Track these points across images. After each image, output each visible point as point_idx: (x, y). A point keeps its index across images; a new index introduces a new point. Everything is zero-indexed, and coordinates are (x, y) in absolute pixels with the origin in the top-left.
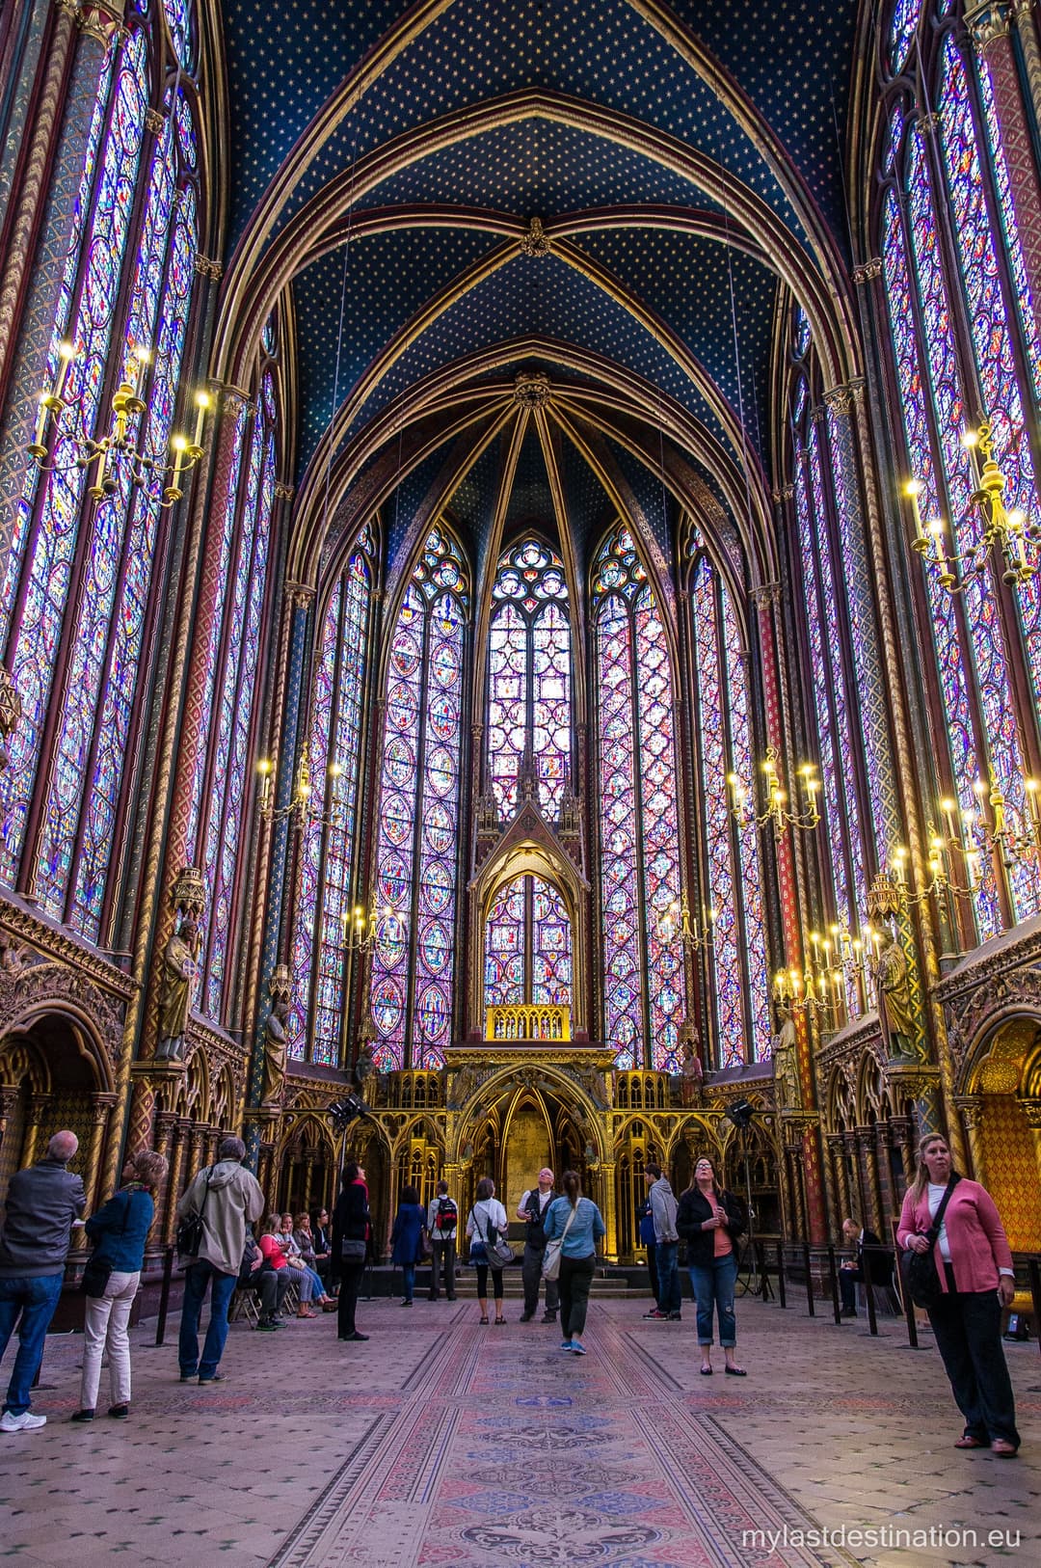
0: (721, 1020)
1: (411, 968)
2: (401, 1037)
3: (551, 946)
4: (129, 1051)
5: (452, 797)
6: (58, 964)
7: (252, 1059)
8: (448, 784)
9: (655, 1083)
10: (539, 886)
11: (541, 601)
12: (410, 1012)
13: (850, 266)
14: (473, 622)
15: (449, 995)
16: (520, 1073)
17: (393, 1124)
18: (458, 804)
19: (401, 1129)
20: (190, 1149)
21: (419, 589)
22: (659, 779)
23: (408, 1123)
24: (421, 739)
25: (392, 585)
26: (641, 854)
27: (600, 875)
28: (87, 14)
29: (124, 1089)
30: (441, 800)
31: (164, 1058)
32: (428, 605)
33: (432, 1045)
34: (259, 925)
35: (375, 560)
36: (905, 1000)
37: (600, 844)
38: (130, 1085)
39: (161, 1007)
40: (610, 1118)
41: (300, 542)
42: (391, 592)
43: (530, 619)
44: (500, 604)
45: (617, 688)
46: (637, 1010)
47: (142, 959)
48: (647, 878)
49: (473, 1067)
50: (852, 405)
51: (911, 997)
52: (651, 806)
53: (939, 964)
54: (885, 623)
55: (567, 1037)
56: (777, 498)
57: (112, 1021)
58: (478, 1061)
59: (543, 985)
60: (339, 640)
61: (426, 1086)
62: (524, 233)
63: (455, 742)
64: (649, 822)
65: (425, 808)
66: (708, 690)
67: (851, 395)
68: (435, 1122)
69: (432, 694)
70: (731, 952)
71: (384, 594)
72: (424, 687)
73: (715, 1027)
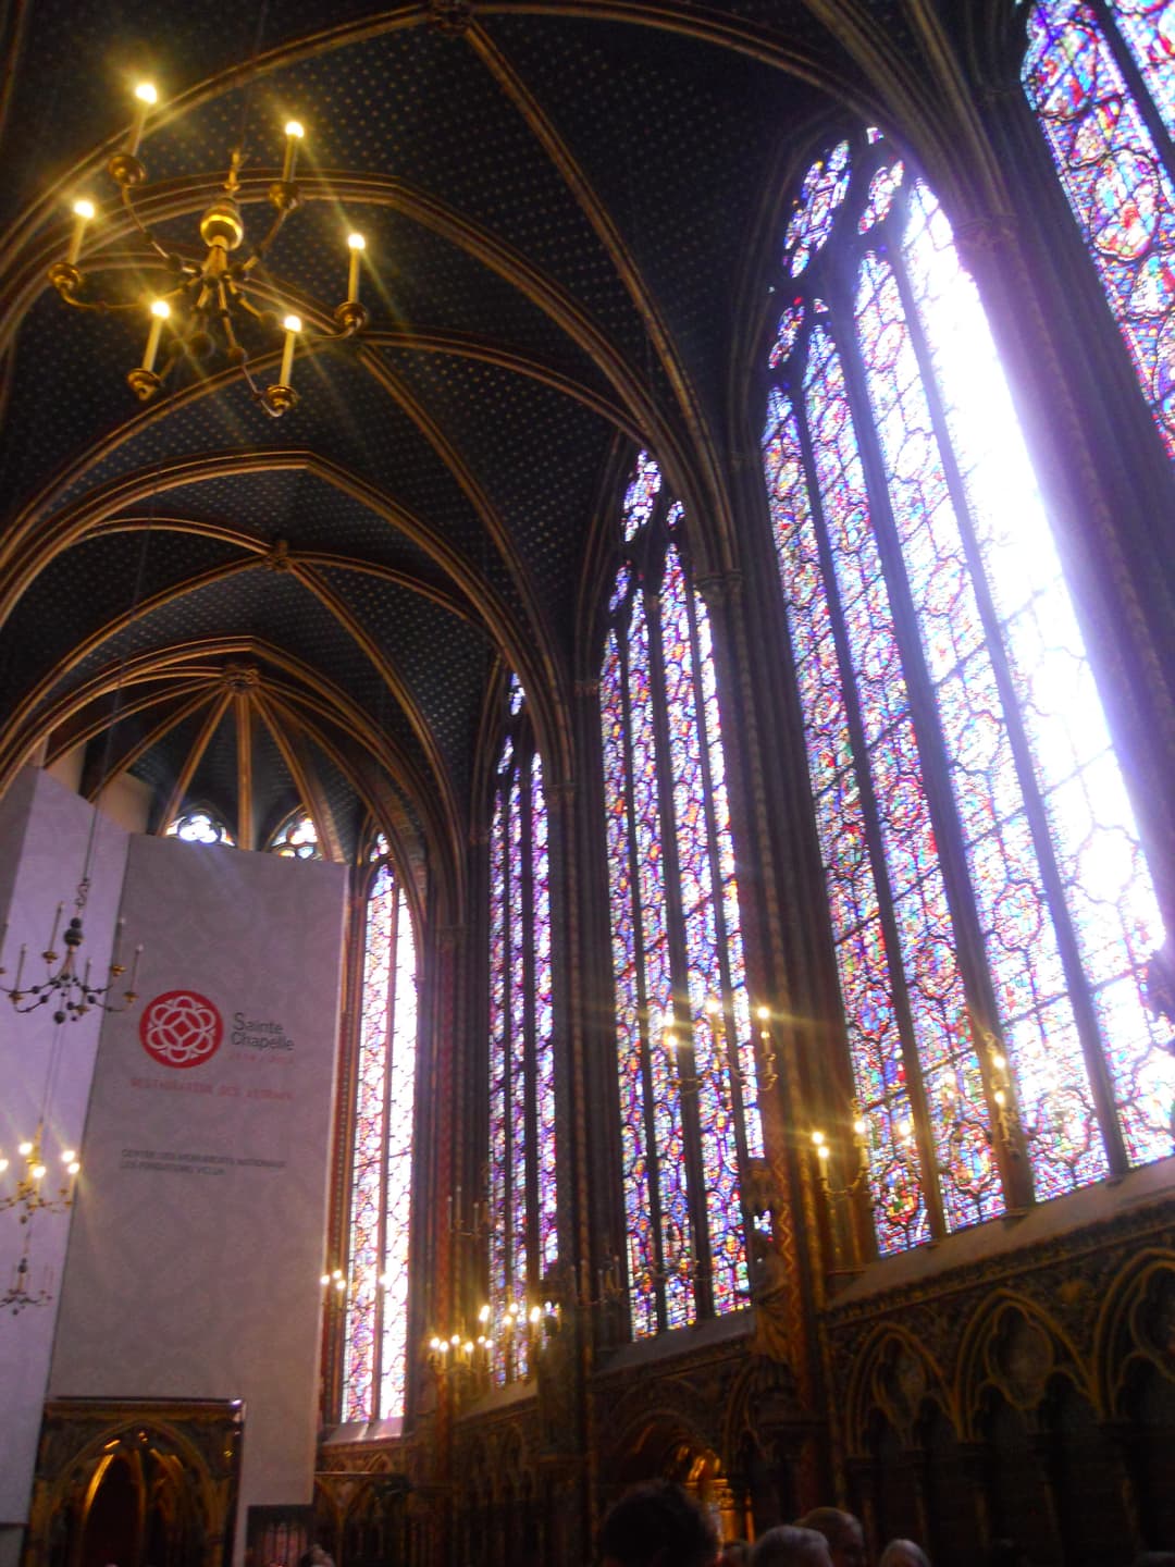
13: (572, 676)
16: (130, 1431)
49: (76, 1424)
58: (84, 1416)
62: (270, 551)
67: (563, 797)
73: (341, 1376)
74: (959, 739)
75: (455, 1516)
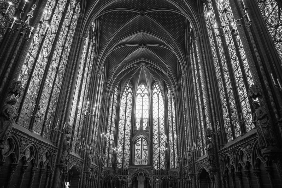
0: (171, 161)
1: (123, 152)
2: (122, 163)
3: (145, 149)
4: (83, 170)
5: (130, 125)
6: (75, 160)
7: (99, 168)
8: (130, 123)
9: (160, 171)
10: (143, 139)
11: (144, 94)
12: (123, 159)
13: (186, 55)
14: (134, 97)
15: (129, 156)
16: (139, 170)
17: (120, 177)
18: (131, 126)
19: (121, 178)
20: (91, 182)
21: (125, 92)
22: (162, 123)
23: (122, 177)
24: (125, 116)
25: (121, 92)
26: (159, 135)
27: (153, 138)
28: (83, 37)
29: (82, 175)
30: (128, 126)
31: (88, 171)
32: (127, 95)
33: (126, 164)
34: (101, 148)
35: (119, 88)
36: (191, 164)
37: (153, 132)
38: (83, 174)
39: (87, 164)
40: (153, 177)
41: (107, 89)
42: (121, 94)
43: (142, 97)
44: (138, 94)
45: (156, 108)
46: (158, 159)
47: (85, 157)
48: (160, 138)
49: (132, 169)
50: (186, 76)
51: (192, 164)
52: (161, 127)
53: (196, 159)
54: (190, 108)
55: (147, 164)
56: (178, 83)
57: (81, 166)
58: (133, 168)
59: (144, 155)
60: (113, 101)
61: (125, 171)
62: (141, 46)
63: (131, 116)
64: (160, 129)
65: (126, 127)
66: (169, 109)
67: (186, 74)
68: (127, 177)
69: (127, 109)
70: (172, 151)
71: (120, 94)
72: (126, 108)
73: (170, 162)
74: (231, 54)
75: (183, 182)
